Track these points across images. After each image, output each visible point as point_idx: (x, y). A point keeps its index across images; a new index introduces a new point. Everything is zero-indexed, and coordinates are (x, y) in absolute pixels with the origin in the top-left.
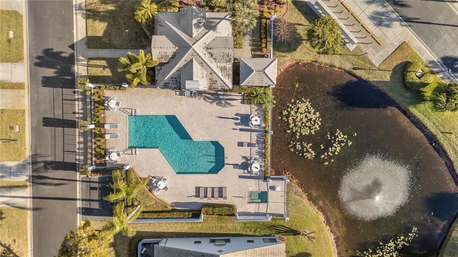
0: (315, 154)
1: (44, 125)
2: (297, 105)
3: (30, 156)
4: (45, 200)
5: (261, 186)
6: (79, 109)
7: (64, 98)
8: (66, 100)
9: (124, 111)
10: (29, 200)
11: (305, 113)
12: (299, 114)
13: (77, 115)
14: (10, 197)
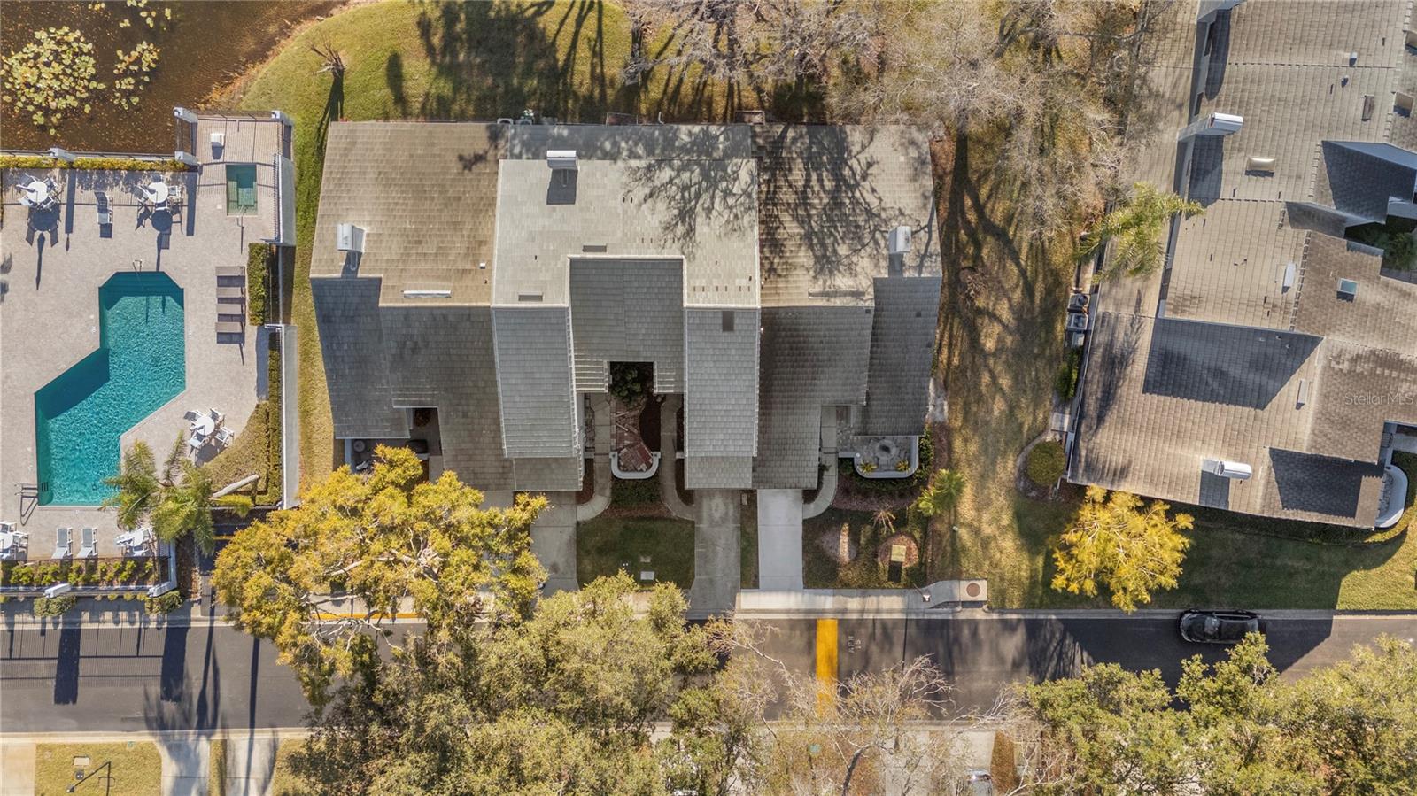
0: (144, 42)
1: (74, 702)
2: (18, 87)
3: (150, 734)
4: (258, 699)
5: (214, 181)
6: (34, 623)
7: (7, 656)
8: (11, 650)
9: (27, 515)
10: (256, 737)
11: (38, 68)
12: (42, 84)
13: (49, 627)
14: (248, 778)
